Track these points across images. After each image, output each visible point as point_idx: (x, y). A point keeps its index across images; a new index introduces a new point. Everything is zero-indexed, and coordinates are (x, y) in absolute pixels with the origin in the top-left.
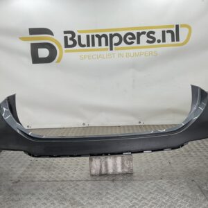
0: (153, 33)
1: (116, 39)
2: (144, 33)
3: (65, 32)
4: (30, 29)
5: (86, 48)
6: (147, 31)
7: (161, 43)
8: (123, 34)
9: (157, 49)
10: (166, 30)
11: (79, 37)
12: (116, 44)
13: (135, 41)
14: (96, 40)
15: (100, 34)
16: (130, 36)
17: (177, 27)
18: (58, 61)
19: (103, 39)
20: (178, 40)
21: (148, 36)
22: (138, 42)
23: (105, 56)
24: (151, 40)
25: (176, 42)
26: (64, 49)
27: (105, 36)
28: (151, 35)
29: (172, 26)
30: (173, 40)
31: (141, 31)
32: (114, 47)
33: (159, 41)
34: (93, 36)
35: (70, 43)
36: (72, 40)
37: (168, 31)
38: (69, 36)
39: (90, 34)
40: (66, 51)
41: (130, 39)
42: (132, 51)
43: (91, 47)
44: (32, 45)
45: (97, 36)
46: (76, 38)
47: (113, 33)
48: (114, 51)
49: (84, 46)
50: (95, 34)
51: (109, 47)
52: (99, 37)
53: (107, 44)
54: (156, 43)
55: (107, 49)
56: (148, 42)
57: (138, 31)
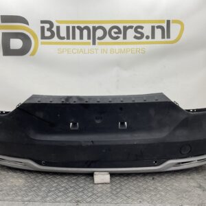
0: (142, 28)
2: (131, 27)
3: (42, 22)
5: (65, 40)
6: (135, 25)
7: (150, 40)
9: (145, 46)
10: (156, 25)
11: (58, 28)
12: (99, 38)
13: (121, 36)
14: (77, 32)
15: (82, 26)
16: (116, 30)
17: (168, 22)
18: (33, 54)
19: (85, 32)
20: (169, 37)
21: (136, 31)
23: (87, 51)
24: (139, 35)
25: (166, 39)
26: (40, 41)
28: (139, 30)
29: (163, 21)
30: (163, 37)
31: (128, 25)
32: (97, 41)
33: (148, 37)
34: (74, 28)
37: (158, 27)
38: (47, 26)
39: (71, 26)
40: (42, 43)
42: (117, 47)
45: (79, 28)
46: (54, 29)
47: (97, 25)
49: (63, 38)
50: (76, 25)
53: (89, 38)
54: (144, 39)
55: (89, 44)
56: (135, 37)
57: (125, 25)
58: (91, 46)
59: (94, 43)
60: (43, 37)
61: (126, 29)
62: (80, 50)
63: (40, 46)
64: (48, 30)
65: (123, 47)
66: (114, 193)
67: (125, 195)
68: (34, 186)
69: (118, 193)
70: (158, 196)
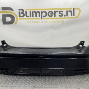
0: (62, 12)
1: (44, 14)
3: (19, 10)
4: (2, 8)
7: (66, 17)
8: (47, 11)
9: (64, 19)
10: (68, 10)
11: (26, 12)
12: (44, 16)
13: (53, 15)
14: (34, 14)
15: (37, 11)
16: (51, 13)
17: (74, 9)
19: (38, 14)
20: (74, 15)
21: (60, 13)
22: (55, 16)
24: (61, 15)
25: (73, 16)
27: (39, 12)
29: (71, 9)
30: (71, 15)
31: (56, 10)
33: (65, 16)
34: (33, 12)
35: (22, 15)
36: (23, 13)
37: (69, 11)
38: (21, 11)
39: (32, 11)
40: (19, 19)
41: (51, 14)
42: (51, 20)
43: (32, 17)
44: (3, 15)
45: (35, 12)
46: (25, 13)
47: (43, 11)
48: (43, 20)
50: (34, 11)
51: (40, 18)
52: (36, 13)
53: (39, 16)
54: (63, 17)
56: (59, 16)
57: (55, 10)
58: (40, 20)
59: (42, 19)
60: (20, 16)
61: (55, 12)
62: (36, 21)
63: (18, 20)
64: (22, 13)
65: (54, 20)
66: (50, 83)
67: (55, 84)
68: (16, 80)
69: (52, 83)
70: (69, 84)
